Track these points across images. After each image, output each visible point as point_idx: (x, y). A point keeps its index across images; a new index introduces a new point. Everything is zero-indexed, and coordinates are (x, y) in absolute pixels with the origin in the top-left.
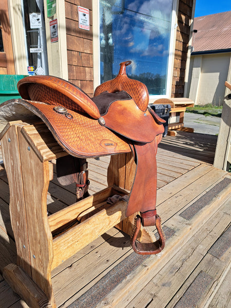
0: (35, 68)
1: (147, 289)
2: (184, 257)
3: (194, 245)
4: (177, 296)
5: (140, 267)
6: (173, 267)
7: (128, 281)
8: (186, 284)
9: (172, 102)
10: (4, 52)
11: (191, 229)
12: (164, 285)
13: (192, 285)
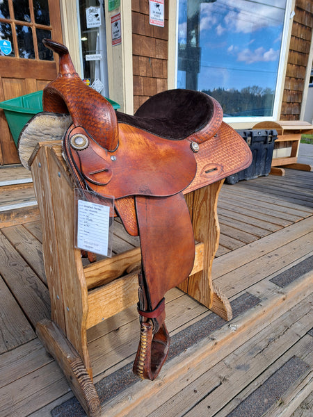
0: (92, 81)
1: (215, 370)
2: (272, 336)
3: (289, 322)
4: (255, 383)
5: (205, 340)
6: (254, 347)
7: (189, 355)
8: (270, 369)
9: (279, 127)
10: (54, 61)
11: (284, 299)
12: (238, 368)
13: (279, 372)
